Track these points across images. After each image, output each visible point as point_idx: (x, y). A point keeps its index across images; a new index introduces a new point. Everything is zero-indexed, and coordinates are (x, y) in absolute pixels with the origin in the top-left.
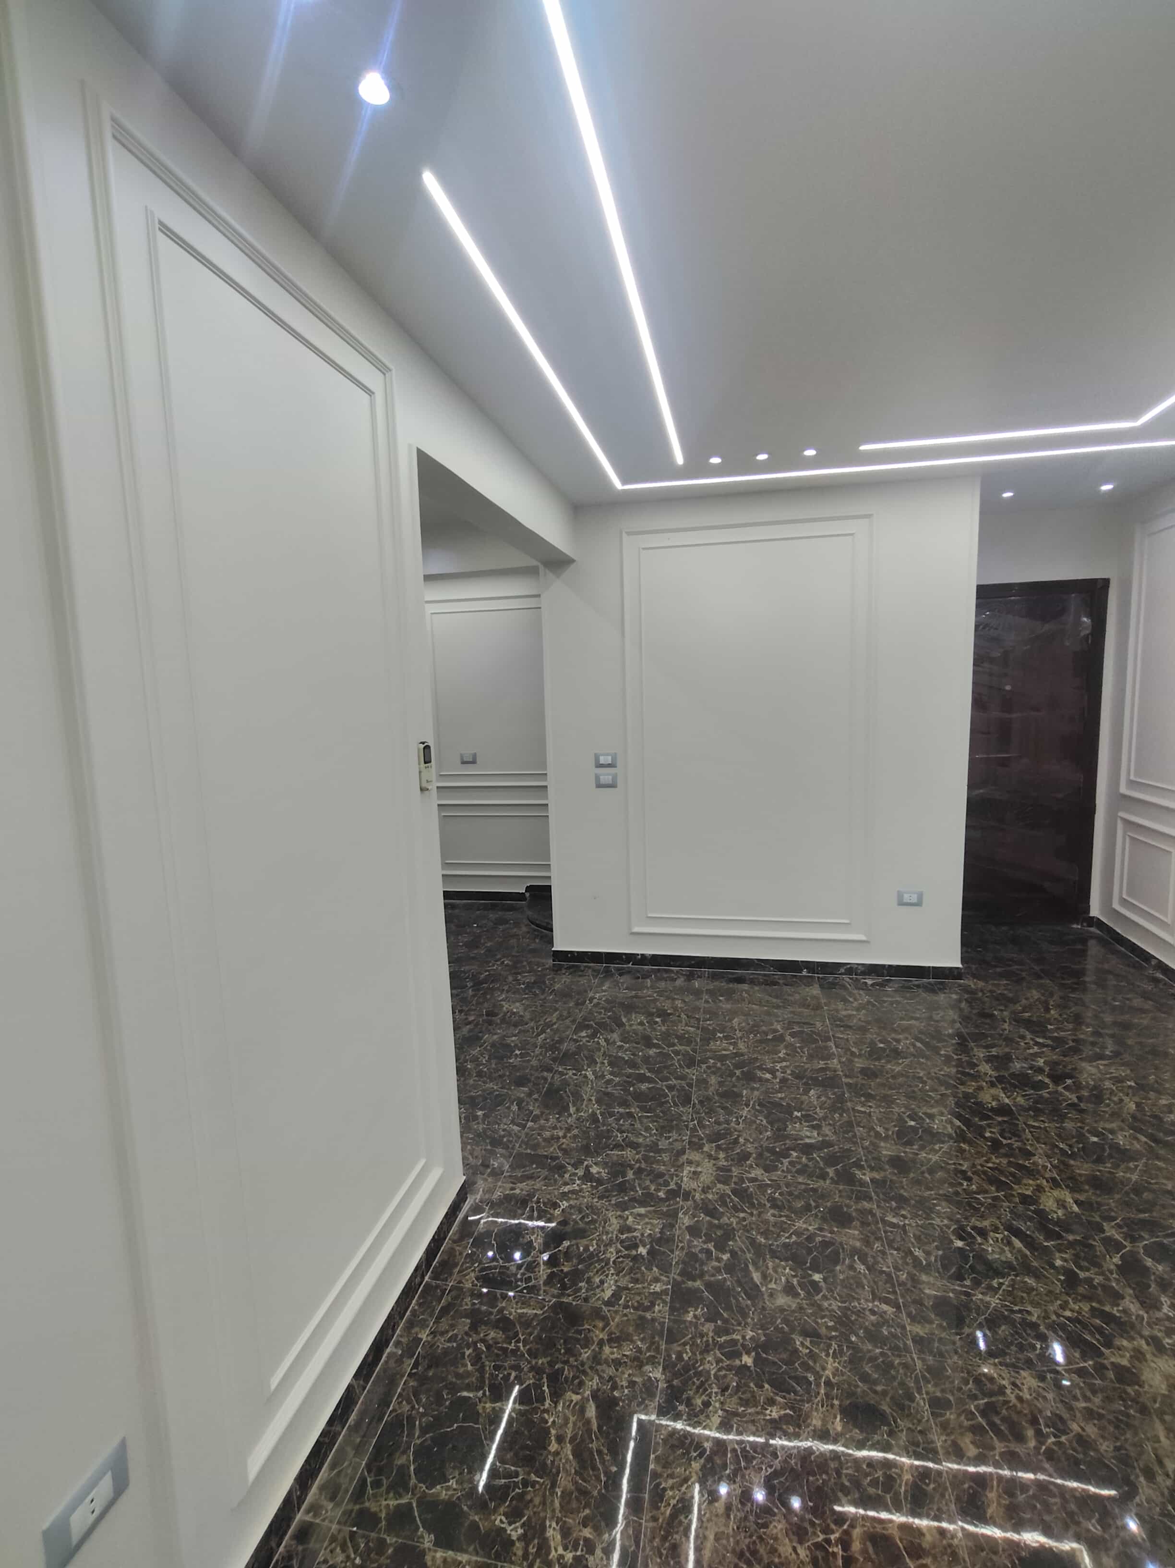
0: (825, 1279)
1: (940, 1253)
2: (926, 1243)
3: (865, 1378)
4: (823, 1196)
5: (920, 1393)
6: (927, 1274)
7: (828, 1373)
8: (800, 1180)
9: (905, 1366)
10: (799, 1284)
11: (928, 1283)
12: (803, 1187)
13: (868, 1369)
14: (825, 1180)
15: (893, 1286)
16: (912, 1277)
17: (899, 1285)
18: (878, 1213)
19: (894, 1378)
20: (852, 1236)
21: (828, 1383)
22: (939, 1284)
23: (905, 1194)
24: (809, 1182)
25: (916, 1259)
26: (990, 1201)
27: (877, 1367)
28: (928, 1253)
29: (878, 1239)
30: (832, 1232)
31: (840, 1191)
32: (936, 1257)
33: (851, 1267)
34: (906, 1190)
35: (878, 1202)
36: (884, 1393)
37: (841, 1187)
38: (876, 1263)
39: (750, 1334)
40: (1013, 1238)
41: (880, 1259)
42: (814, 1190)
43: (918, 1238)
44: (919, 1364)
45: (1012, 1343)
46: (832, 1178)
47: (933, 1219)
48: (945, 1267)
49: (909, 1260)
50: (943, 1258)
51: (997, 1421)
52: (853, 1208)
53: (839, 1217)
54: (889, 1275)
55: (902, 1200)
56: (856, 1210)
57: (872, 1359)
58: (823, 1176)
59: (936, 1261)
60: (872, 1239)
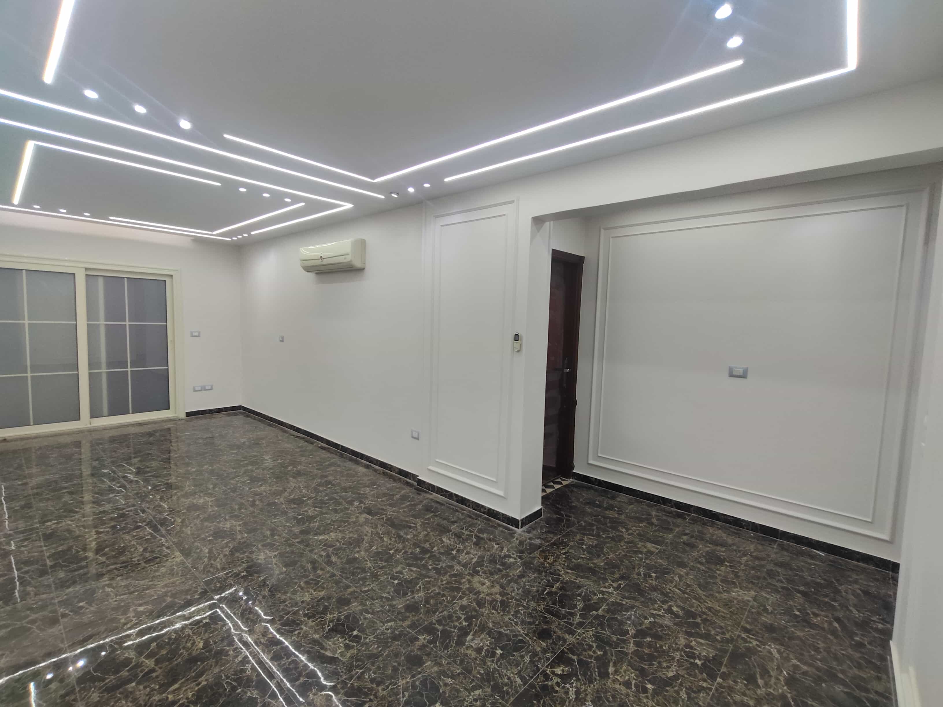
0: (393, 583)
1: (360, 623)
2: (369, 623)
3: (358, 568)
4: (428, 612)
5: (340, 575)
6: (360, 610)
7: (368, 562)
8: (445, 612)
9: (348, 578)
10: (399, 576)
11: (357, 607)
12: (440, 610)
13: (359, 570)
14: (437, 621)
15: (369, 597)
16: (365, 605)
17: (367, 599)
18: (400, 623)
19: (349, 573)
20: (400, 604)
21: (367, 561)
22: (353, 609)
23: (397, 643)
24: (441, 614)
25: (368, 613)
26: (353, 673)
27: (356, 572)
28: (365, 619)
29: (389, 611)
30: (408, 600)
31: (424, 620)
32: (361, 619)
33: (389, 593)
34: (398, 645)
35: (404, 628)
36: (349, 568)
37: (426, 623)
38: (381, 601)
39: (398, 556)
40: (331, 655)
41: (382, 603)
42: (435, 612)
43: (374, 622)
44: (344, 581)
45: (316, 606)
46: (435, 624)
47: (374, 638)
48: (355, 617)
49: (370, 610)
50: (358, 621)
51: (314, 582)
52: (411, 618)
53: (412, 608)
54: (374, 600)
55: (395, 638)
56: (409, 617)
57: (359, 574)
58: (439, 622)
59: (360, 617)
60: (391, 609)
